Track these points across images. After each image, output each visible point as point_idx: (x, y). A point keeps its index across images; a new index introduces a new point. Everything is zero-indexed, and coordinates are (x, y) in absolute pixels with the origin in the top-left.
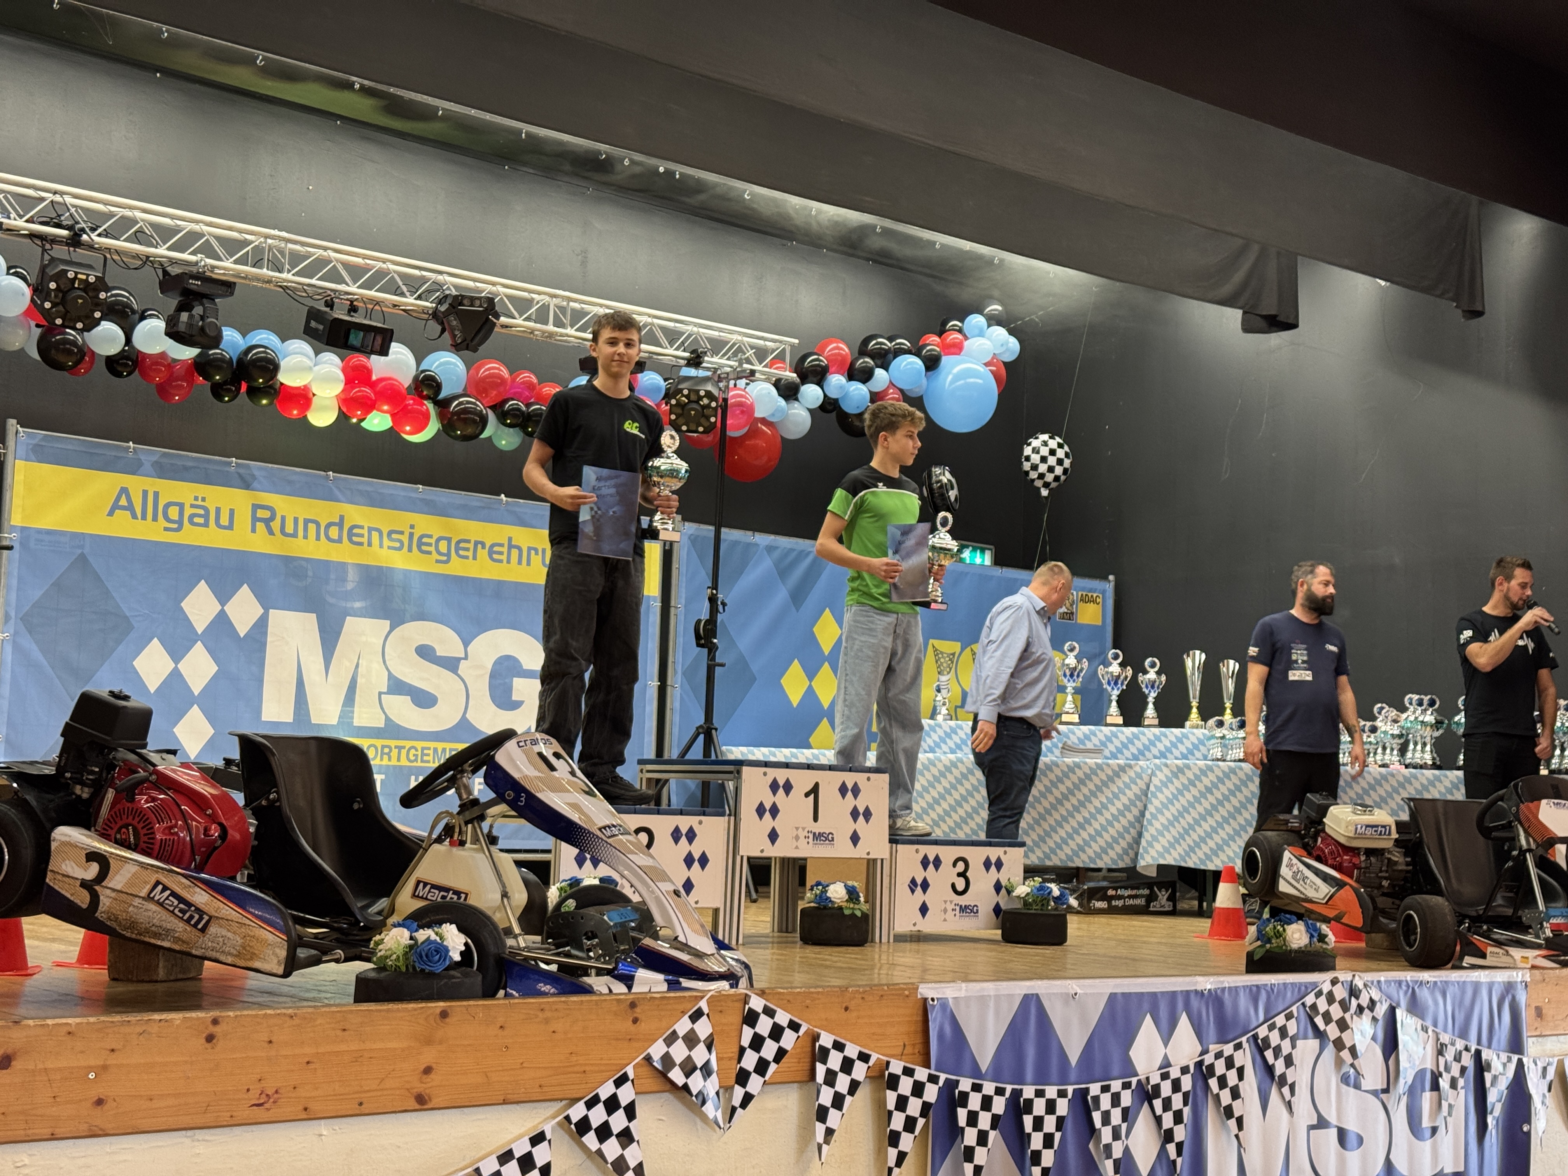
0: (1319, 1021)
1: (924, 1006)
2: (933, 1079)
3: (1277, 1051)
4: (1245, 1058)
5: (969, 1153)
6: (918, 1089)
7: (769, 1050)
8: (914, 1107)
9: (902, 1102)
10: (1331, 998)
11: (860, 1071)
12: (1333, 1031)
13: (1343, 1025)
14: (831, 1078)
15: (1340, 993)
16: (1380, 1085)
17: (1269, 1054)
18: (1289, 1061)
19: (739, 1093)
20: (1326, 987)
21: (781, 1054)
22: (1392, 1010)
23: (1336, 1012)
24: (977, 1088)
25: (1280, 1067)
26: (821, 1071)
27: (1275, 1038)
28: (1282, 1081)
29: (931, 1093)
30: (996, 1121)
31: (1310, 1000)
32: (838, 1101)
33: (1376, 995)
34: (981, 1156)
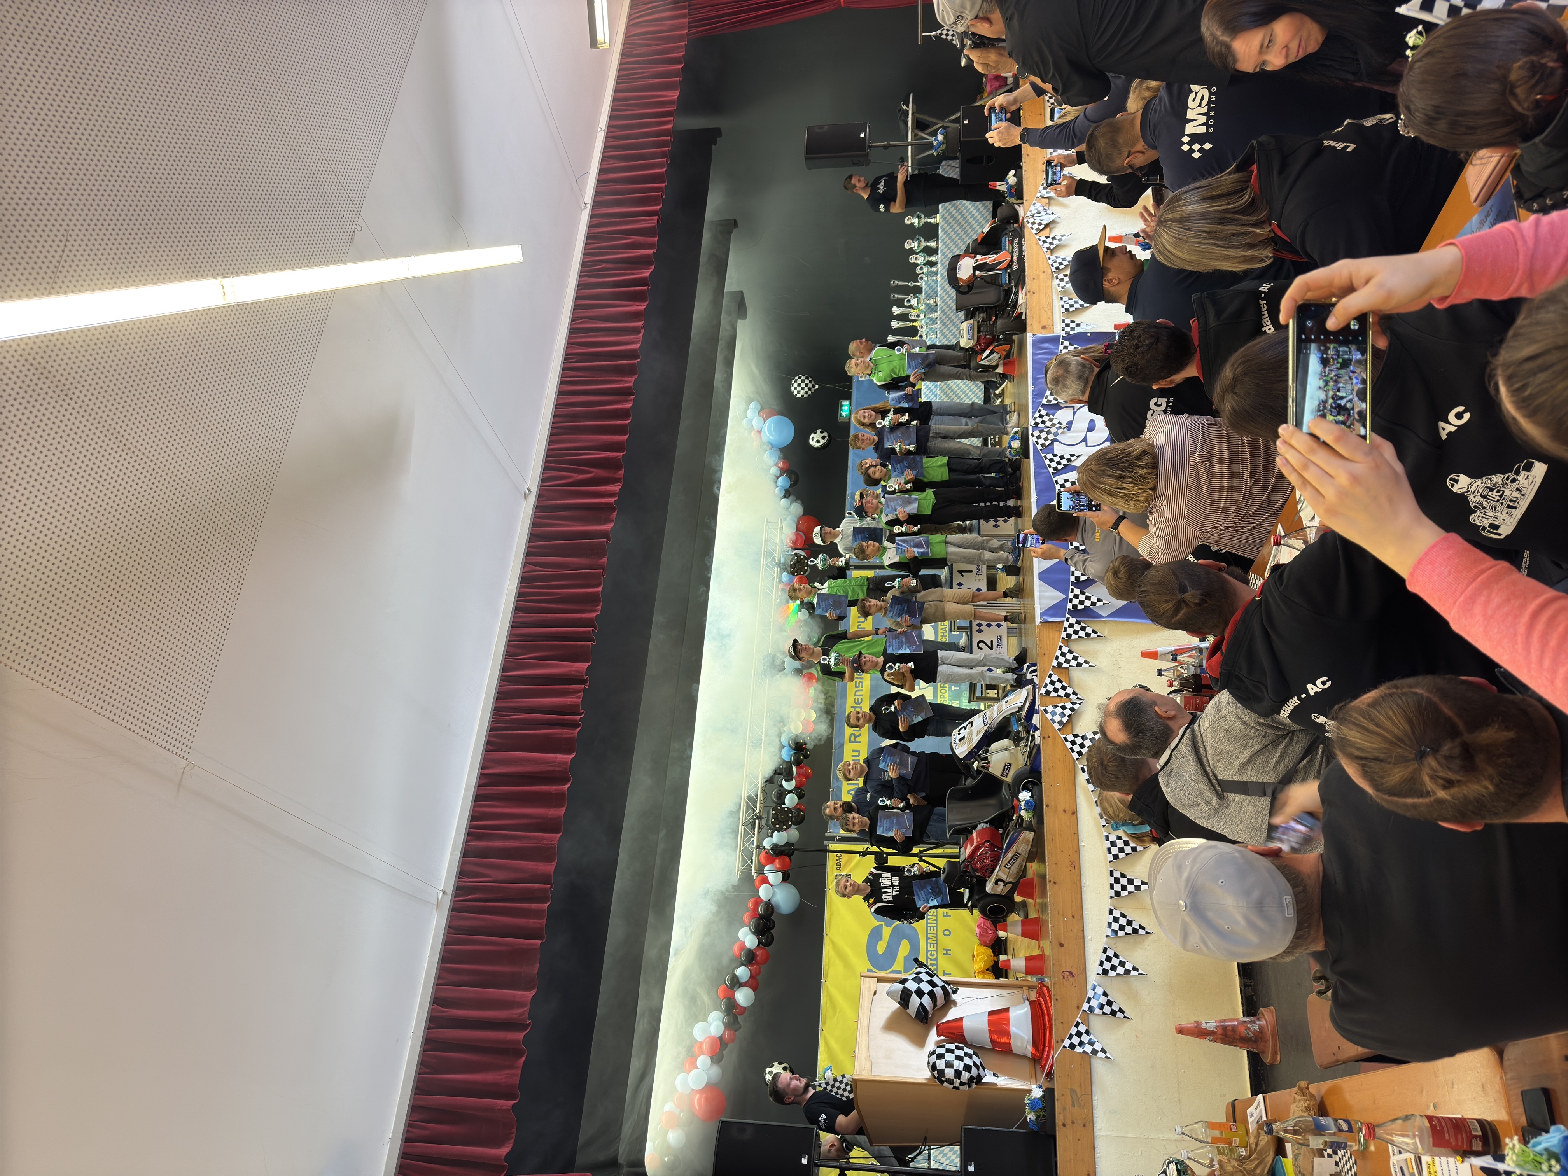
0: (1047, 443)
1: (1044, 622)
2: (1068, 620)
3: (1059, 463)
4: (1061, 479)
5: (1093, 604)
6: (1071, 626)
7: (1058, 685)
8: (1077, 627)
9: (1076, 632)
10: (1039, 437)
11: (1065, 650)
12: (1051, 437)
13: (1048, 433)
14: (1067, 661)
15: (1037, 433)
16: (1070, 411)
17: (1060, 467)
18: (1062, 457)
19: (1073, 697)
20: (1035, 439)
21: (1060, 681)
22: (1043, 405)
23: (1044, 435)
24: (1071, 601)
25: (1064, 462)
26: (1065, 665)
27: (1054, 465)
28: (1069, 460)
29: (1073, 620)
30: (1082, 593)
31: (1039, 447)
32: (1075, 658)
33: (1037, 414)
34: (1094, 599)
